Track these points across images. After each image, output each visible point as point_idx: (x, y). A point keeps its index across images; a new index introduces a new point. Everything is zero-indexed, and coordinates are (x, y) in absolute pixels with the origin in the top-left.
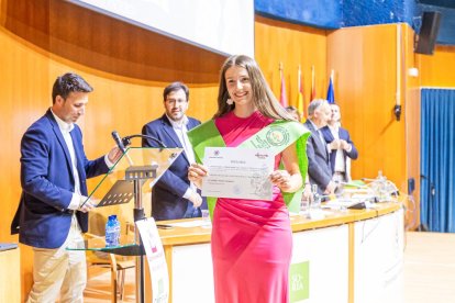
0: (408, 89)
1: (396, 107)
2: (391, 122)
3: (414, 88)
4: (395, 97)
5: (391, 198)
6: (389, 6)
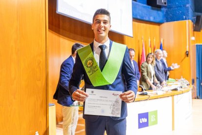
0: (191, 45)
1: (187, 52)
2: (185, 58)
3: (193, 44)
4: (186, 48)
5: (187, 86)
6: (183, 14)
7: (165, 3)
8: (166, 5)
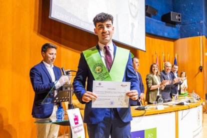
0: (205, 60)
1: (200, 67)
4: (200, 63)
6: (197, 30)
7: (179, 20)
8: (180, 21)
